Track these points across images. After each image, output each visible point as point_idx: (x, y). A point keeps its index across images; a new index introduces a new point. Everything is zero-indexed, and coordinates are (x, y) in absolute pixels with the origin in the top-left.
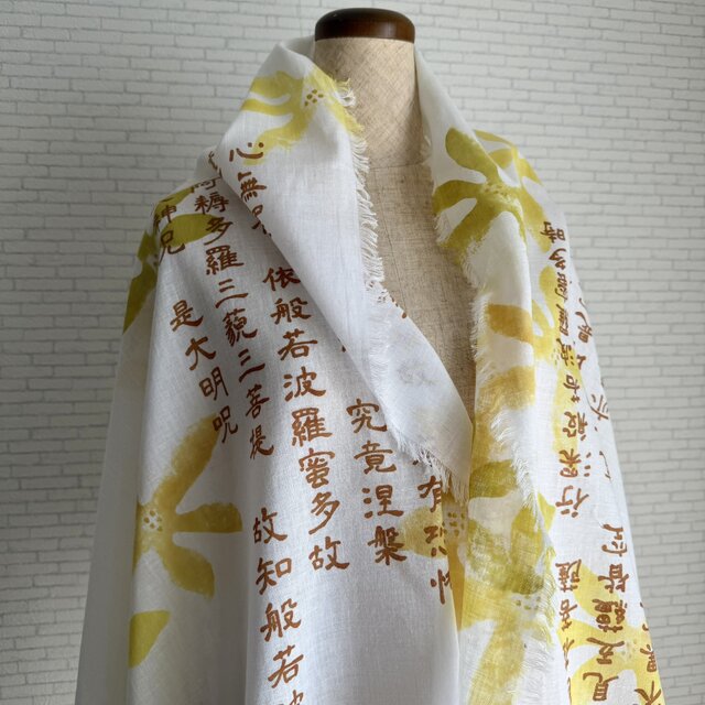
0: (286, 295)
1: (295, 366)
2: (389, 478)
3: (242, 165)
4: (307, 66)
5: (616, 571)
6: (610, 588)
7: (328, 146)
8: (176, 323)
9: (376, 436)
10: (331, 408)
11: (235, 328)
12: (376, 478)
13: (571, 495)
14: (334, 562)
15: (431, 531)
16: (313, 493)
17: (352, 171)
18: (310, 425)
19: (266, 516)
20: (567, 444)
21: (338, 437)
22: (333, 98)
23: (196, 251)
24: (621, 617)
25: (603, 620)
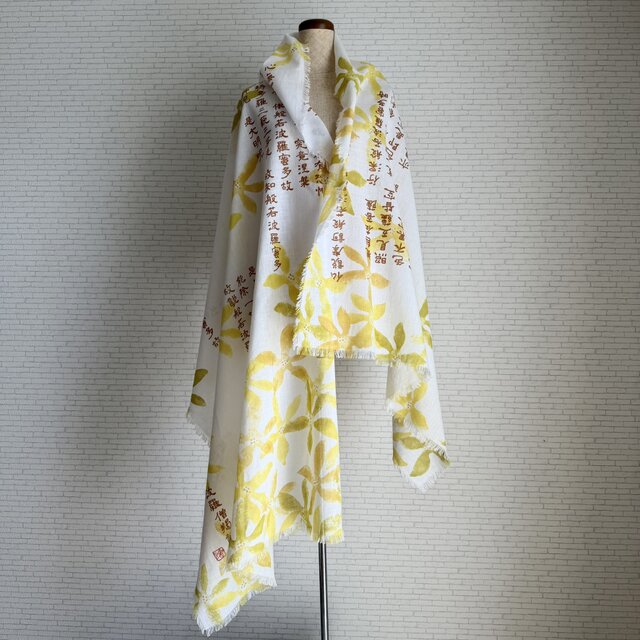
0: (279, 111)
1: (279, 129)
2: (306, 162)
3: (268, 71)
4: (294, 40)
5: (389, 204)
6: (386, 210)
7: (297, 64)
8: (247, 124)
9: (303, 150)
10: (290, 142)
11: (263, 121)
12: (302, 162)
13: (373, 178)
14: (289, 188)
15: (317, 176)
16: (283, 167)
17: (303, 72)
18: (283, 146)
19: (268, 171)
20: (372, 160)
21: (292, 151)
22: (300, 49)
23: (254, 101)
24: (390, 220)
25: (384, 221)
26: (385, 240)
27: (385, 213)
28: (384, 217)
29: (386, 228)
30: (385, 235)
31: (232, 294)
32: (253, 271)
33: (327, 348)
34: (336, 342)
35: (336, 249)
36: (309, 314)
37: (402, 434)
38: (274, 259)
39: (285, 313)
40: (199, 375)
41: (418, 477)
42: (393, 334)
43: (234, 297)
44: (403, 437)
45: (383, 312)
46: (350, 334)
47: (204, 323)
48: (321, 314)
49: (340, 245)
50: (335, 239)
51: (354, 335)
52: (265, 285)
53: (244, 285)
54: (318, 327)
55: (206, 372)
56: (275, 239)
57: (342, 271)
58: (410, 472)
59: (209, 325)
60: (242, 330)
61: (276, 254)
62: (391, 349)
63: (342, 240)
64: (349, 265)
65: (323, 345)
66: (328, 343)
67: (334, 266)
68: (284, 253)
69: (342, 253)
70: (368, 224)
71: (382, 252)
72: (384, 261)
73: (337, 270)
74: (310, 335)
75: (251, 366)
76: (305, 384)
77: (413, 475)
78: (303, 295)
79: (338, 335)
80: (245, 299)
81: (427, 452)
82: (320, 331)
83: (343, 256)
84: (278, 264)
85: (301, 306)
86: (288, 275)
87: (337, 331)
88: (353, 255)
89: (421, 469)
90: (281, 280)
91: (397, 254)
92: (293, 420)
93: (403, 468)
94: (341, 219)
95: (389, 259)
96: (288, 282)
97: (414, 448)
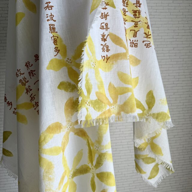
5: (138, 2)
24: (139, 14)
25: (135, 15)
26: (136, 29)
27: (135, 9)
28: (135, 12)
29: (137, 20)
30: (136, 26)
31: (22, 76)
32: (37, 57)
33: (104, 117)
34: (109, 110)
35: (103, 36)
36: (89, 91)
37: (143, 156)
38: (54, 46)
39: (66, 89)
40: (6, 135)
41: (153, 179)
42: (145, 99)
43: (24, 79)
44: (143, 157)
45: (137, 83)
46: (118, 103)
47: (5, 98)
48: (97, 90)
49: (106, 33)
50: (102, 28)
51: (122, 103)
52: (48, 68)
53: (32, 68)
54: (96, 101)
55: (10, 133)
56: (52, 29)
57: (109, 54)
58: (148, 176)
59: (9, 100)
60: (33, 102)
61: (55, 42)
62: (143, 109)
63: (107, 28)
64: (114, 49)
65: (101, 115)
66: (104, 113)
67: (103, 51)
68: (61, 41)
69: (108, 39)
70: (125, 17)
71: (134, 39)
72: (136, 46)
73: (105, 54)
74: (91, 108)
75: (42, 138)
76: (86, 142)
77: (150, 178)
78: (83, 76)
79: (110, 104)
80: (34, 79)
81: (157, 165)
82: (98, 104)
83: (109, 42)
84: (57, 50)
85: (82, 85)
86: (66, 59)
87: (109, 102)
88: (117, 40)
89: (154, 174)
90: (61, 64)
91: (146, 39)
92: (78, 167)
93: (143, 175)
94: (106, 11)
95: (140, 44)
96: (66, 65)
97: (150, 163)
